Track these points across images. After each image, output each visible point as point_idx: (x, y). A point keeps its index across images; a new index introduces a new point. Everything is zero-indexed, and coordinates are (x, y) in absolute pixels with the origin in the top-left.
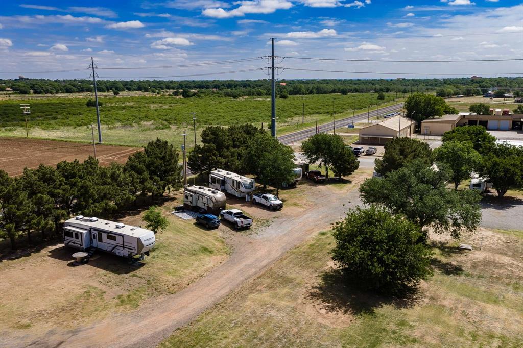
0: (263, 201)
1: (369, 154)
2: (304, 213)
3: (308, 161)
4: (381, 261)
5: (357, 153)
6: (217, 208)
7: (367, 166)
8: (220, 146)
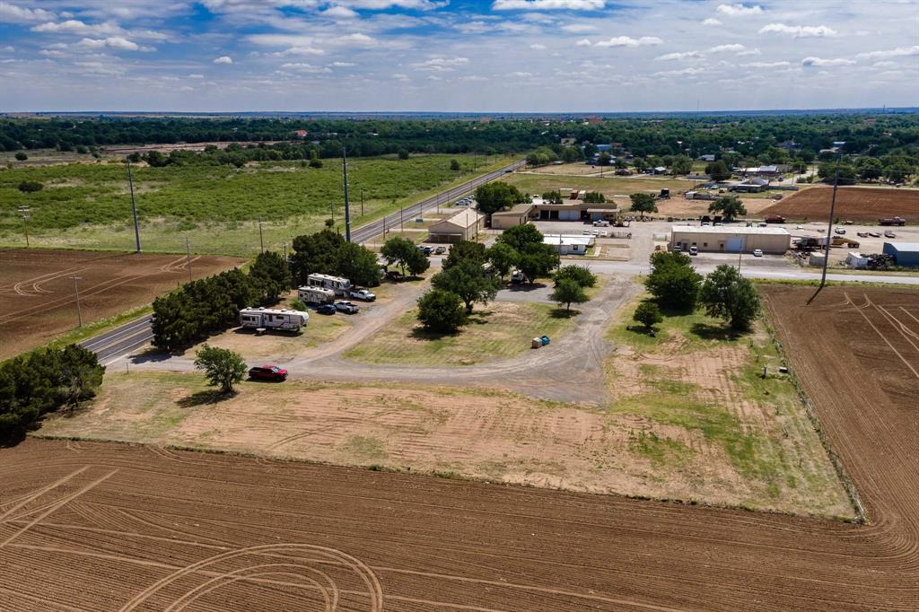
0: (360, 296)
1: (439, 253)
2: (393, 301)
3: (387, 263)
4: (443, 315)
5: (427, 252)
6: (330, 301)
7: (436, 264)
8: (312, 254)
